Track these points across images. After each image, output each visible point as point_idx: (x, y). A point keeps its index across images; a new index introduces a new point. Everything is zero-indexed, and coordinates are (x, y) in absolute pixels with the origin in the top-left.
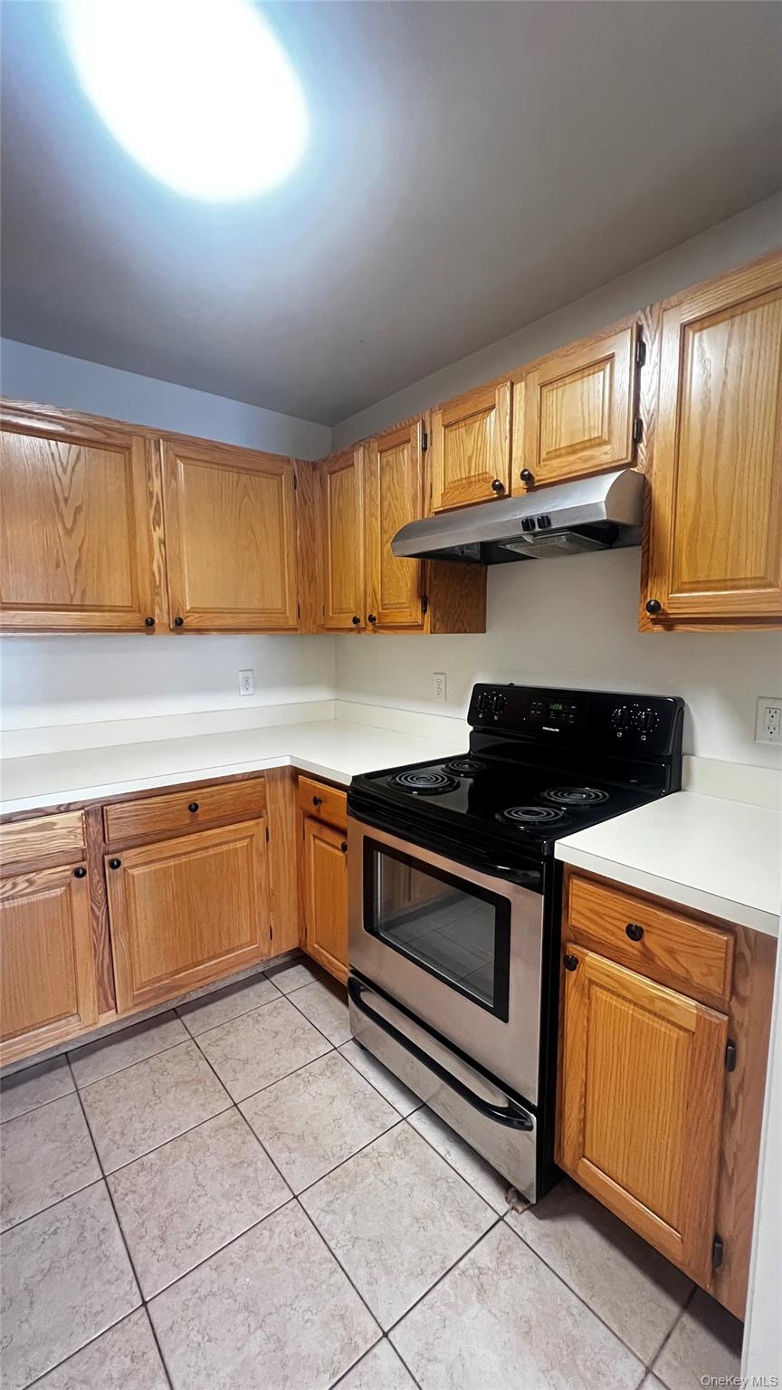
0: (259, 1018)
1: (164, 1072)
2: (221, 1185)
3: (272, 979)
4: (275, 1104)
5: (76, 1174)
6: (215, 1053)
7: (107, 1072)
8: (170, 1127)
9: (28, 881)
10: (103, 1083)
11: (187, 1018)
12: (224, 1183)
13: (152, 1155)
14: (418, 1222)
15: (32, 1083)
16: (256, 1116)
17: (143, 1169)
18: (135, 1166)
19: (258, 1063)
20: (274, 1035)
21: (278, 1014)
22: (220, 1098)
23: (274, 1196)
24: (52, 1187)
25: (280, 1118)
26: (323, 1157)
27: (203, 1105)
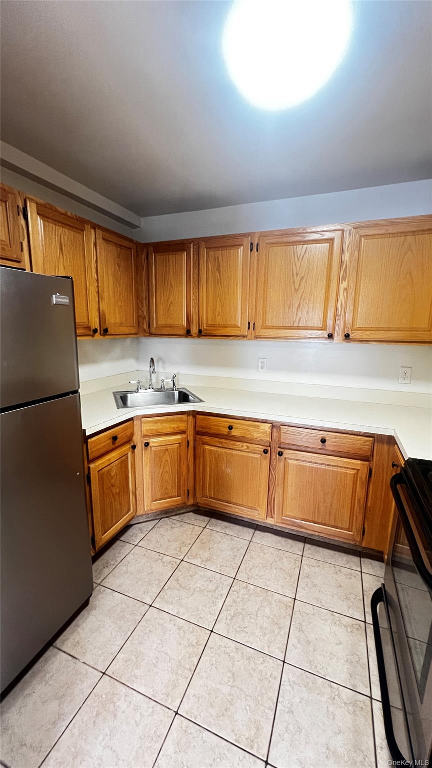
0: (338, 572)
1: (281, 559)
2: (263, 623)
3: (362, 559)
4: (310, 616)
5: (229, 569)
6: (305, 570)
7: (263, 543)
8: (266, 583)
9: (247, 446)
10: (259, 545)
11: (307, 546)
12: (265, 623)
13: (252, 586)
14: (327, 749)
15: (241, 527)
16: (299, 613)
17: (246, 588)
18: (245, 584)
19: (319, 591)
20: (338, 585)
21: (350, 578)
22: (292, 590)
23: (277, 651)
24: (221, 566)
25: (307, 624)
26: (311, 662)
27: (283, 586)
